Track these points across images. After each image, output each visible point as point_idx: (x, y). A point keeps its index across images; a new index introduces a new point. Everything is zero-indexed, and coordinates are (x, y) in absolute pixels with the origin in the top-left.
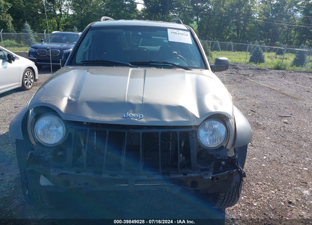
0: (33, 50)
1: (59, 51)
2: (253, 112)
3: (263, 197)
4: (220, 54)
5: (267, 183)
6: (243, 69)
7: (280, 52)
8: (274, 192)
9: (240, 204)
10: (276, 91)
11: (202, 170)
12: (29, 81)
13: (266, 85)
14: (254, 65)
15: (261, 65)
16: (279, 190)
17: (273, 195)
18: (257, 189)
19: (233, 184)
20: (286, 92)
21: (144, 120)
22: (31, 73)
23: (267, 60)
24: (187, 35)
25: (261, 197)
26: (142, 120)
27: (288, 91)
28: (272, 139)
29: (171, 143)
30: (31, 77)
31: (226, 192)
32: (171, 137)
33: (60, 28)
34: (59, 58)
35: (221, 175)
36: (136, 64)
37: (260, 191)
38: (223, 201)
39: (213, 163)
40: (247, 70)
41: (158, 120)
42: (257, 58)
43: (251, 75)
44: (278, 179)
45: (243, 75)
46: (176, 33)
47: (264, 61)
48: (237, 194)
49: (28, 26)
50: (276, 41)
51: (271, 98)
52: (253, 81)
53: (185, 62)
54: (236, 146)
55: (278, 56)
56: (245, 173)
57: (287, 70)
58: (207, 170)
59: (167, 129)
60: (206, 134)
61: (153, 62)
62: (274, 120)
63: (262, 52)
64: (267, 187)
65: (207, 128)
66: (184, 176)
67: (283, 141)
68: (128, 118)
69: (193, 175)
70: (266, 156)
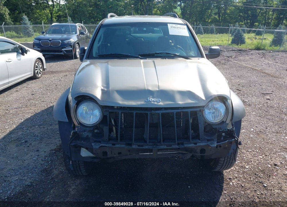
0: (38, 42)
1: (61, 41)
2: (239, 91)
3: (253, 162)
4: (203, 38)
5: (255, 150)
6: (226, 50)
7: (259, 33)
8: (262, 157)
9: (235, 167)
10: (258, 70)
11: (208, 140)
12: (39, 71)
13: (248, 66)
14: (235, 47)
15: (242, 47)
16: (266, 156)
17: (261, 160)
18: (248, 155)
19: (231, 151)
20: (267, 72)
21: (161, 104)
22: (40, 63)
23: (247, 41)
24: (184, 29)
25: (252, 161)
26: (160, 103)
27: (269, 70)
28: (257, 114)
29: (182, 120)
30: (40, 67)
31: (225, 158)
32: (182, 116)
33: (53, 18)
34: (61, 47)
35: (223, 143)
36: (145, 56)
37: (250, 157)
38: (223, 165)
39: (217, 134)
40: (230, 51)
41: (173, 103)
42: (238, 40)
43: (233, 57)
44: (265, 147)
45: (227, 56)
46: (175, 27)
47: (244, 42)
48: (234, 159)
49: (26, 18)
50: (255, 22)
51: (254, 78)
52: (236, 62)
53: (183, 51)
54: (233, 121)
55: (257, 37)
56: (240, 142)
57: (266, 50)
58: (213, 140)
59: (180, 109)
60: (209, 112)
61: (158, 54)
62: (258, 97)
63: (243, 33)
64: (256, 153)
65: (210, 107)
66: (195, 145)
67: (267, 115)
68: (149, 102)
69: (202, 144)
70: (253, 128)
